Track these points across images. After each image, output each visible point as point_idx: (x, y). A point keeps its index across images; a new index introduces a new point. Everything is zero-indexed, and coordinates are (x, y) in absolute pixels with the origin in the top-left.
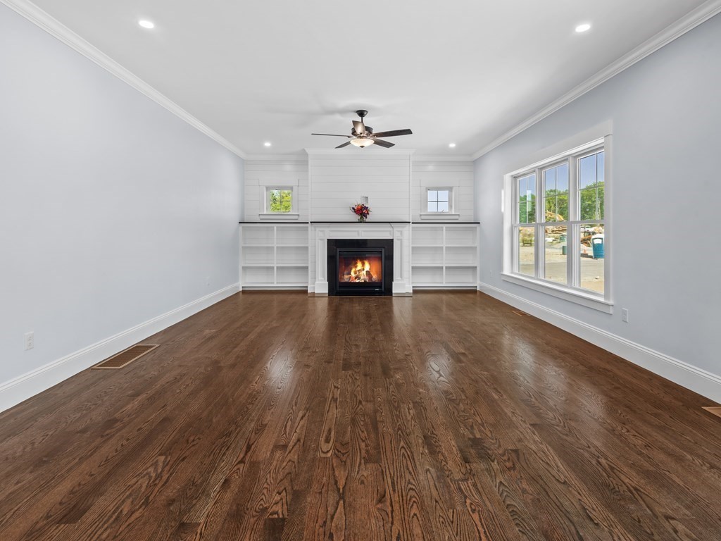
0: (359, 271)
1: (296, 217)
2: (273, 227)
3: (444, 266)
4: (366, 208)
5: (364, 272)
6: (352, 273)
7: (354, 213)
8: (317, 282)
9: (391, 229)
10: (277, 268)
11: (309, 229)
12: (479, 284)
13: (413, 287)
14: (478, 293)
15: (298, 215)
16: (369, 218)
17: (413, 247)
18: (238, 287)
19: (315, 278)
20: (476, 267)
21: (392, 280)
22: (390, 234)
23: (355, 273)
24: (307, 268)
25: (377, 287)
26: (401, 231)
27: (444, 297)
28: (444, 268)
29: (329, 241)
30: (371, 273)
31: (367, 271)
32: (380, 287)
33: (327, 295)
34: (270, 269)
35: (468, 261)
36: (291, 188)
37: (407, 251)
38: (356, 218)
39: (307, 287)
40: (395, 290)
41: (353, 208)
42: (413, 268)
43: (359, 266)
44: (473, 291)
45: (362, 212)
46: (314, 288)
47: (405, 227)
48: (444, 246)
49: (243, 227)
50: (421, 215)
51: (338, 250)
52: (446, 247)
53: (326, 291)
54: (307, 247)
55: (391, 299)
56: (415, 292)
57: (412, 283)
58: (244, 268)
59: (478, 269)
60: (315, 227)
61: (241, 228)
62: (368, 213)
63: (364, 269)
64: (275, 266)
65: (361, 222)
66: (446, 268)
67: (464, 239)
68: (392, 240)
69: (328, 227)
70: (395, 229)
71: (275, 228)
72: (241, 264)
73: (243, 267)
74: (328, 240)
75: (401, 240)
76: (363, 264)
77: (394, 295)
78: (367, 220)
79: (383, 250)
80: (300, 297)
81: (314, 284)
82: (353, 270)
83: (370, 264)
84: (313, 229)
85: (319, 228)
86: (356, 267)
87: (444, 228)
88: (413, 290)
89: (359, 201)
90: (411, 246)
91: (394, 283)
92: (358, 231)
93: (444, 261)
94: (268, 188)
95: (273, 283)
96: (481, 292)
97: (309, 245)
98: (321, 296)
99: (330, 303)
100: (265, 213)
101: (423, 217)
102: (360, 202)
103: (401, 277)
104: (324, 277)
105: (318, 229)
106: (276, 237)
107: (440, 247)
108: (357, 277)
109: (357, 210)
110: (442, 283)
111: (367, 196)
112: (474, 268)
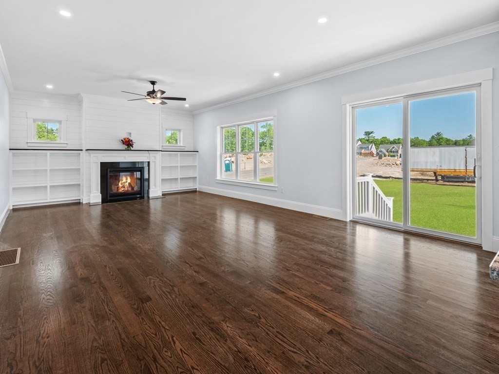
1: (65, 145)
3: (179, 177)
4: (131, 141)
5: (127, 184)
6: (120, 185)
7: (123, 144)
8: (92, 195)
9: (148, 155)
10: (51, 186)
11: (83, 155)
12: (198, 186)
13: (162, 192)
14: (197, 192)
16: (135, 147)
17: (162, 167)
18: (10, 206)
19: (90, 192)
22: (148, 158)
23: (122, 184)
24: (79, 185)
25: (138, 194)
26: (155, 156)
27: (179, 196)
30: (131, 184)
31: (129, 183)
32: (140, 194)
33: (101, 203)
35: (190, 174)
37: (159, 169)
38: (124, 147)
39: (81, 199)
40: (151, 195)
41: (122, 140)
42: (162, 180)
43: (124, 180)
44: (194, 192)
45: (128, 144)
47: (157, 154)
49: (13, 153)
51: (109, 170)
52: (180, 166)
53: (100, 200)
54: (79, 169)
55: (148, 201)
56: (163, 195)
57: (162, 189)
59: (198, 178)
60: (89, 153)
61: (11, 154)
62: (133, 144)
63: (127, 182)
64: (49, 185)
65: (129, 150)
66: (180, 178)
67: (189, 161)
68: (150, 162)
69: (101, 153)
71: (48, 154)
72: (12, 186)
73: (14, 188)
74: (101, 163)
75: (155, 162)
76: (127, 179)
77: (150, 198)
78: (132, 149)
79: (142, 169)
81: (89, 196)
82: (120, 182)
83: (131, 178)
84: (87, 154)
85: (94, 154)
86: (122, 180)
87: (179, 155)
89: (124, 136)
90: (161, 165)
91: (150, 190)
92: (124, 156)
93: (178, 174)
94: (35, 120)
95: (47, 199)
96: (199, 191)
97: (82, 168)
98: (95, 205)
99: (103, 209)
100: (32, 141)
101: (164, 147)
102: (126, 136)
103: (155, 186)
104: (98, 190)
105: (92, 155)
106: (49, 161)
107: (176, 166)
109: (125, 142)
110: (178, 188)
111: (130, 132)
112: (195, 178)
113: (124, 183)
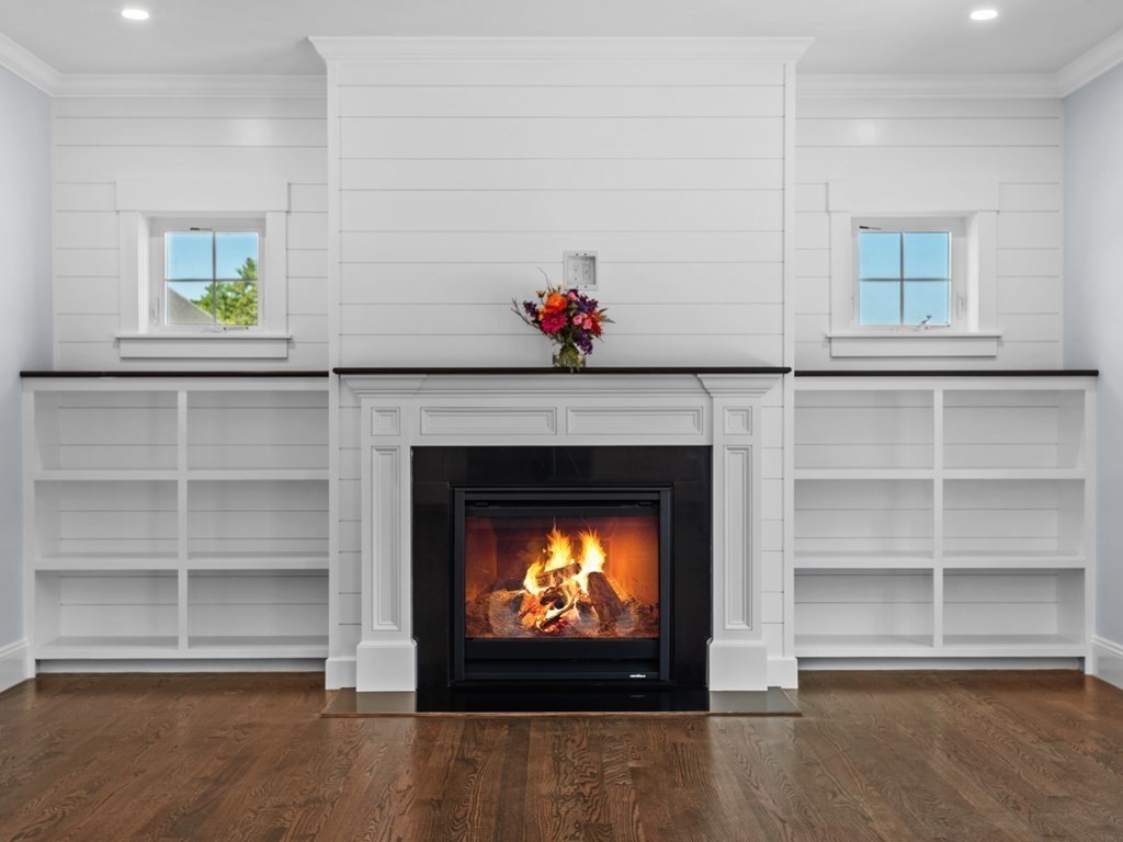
0: (555, 573)
1: (280, 349)
2: (175, 394)
3: (938, 567)
4: (589, 306)
5: (581, 579)
6: (531, 585)
7: (535, 330)
8: (364, 644)
9: (699, 401)
10: (194, 575)
11: (333, 401)
13: (801, 660)
14: (1090, 688)
15: (288, 340)
16: (603, 351)
17: (798, 483)
18: (17, 662)
19: (358, 624)
20: (1082, 571)
21: (704, 629)
22: (698, 423)
23: (543, 580)
24: (322, 575)
25: (639, 664)
26: (749, 411)
27: (937, 706)
28: (938, 578)
29: (422, 456)
30: (611, 581)
31: (592, 576)
32: (652, 663)
33: (411, 706)
34: (162, 579)
35: (1042, 544)
36: (259, 223)
37: (773, 501)
38: (544, 349)
39: (322, 661)
40: (720, 680)
41: (529, 307)
42: (801, 575)
43: (560, 554)
44: (1068, 679)
46: (352, 667)
47: (762, 391)
48: (938, 475)
49: (38, 394)
50: (830, 339)
51: (461, 497)
52: (947, 482)
53: (408, 683)
54: (323, 485)
55: (700, 729)
56: (813, 680)
57: (799, 640)
58: (46, 578)
59: (1091, 579)
60: (355, 395)
61: (28, 398)
62: (597, 331)
63: (577, 569)
64: (183, 566)
65: (564, 370)
67: (1027, 447)
68: (709, 449)
69: (418, 392)
70: (720, 402)
71: (182, 399)
72: (35, 557)
73: (41, 575)
74: (416, 451)
75: (746, 451)
76: (577, 549)
77: (714, 706)
78: (592, 361)
79: (666, 497)
80: (294, 707)
81: (352, 649)
82: (533, 572)
83: (605, 546)
84: (349, 400)
85: (376, 397)
86: (546, 558)
87: (938, 399)
88: (801, 674)
89: (554, 276)
90: (792, 475)
91: (715, 646)
92: (552, 411)
93: (939, 542)
94: (156, 225)
95: (172, 642)
96: (1100, 684)
97: (333, 477)
98: (385, 708)
99: (425, 745)
100: (143, 329)
101: (840, 349)
102: (560, 278)
104: (397, 617)
105: (368, 403)
106: (185, 439)
107: (914, 482)
108: (555, 598)
109: (548, 316)
110: (927, 640)
111: (589, 250)
112: (1074, 575)
113: (561, 573)
